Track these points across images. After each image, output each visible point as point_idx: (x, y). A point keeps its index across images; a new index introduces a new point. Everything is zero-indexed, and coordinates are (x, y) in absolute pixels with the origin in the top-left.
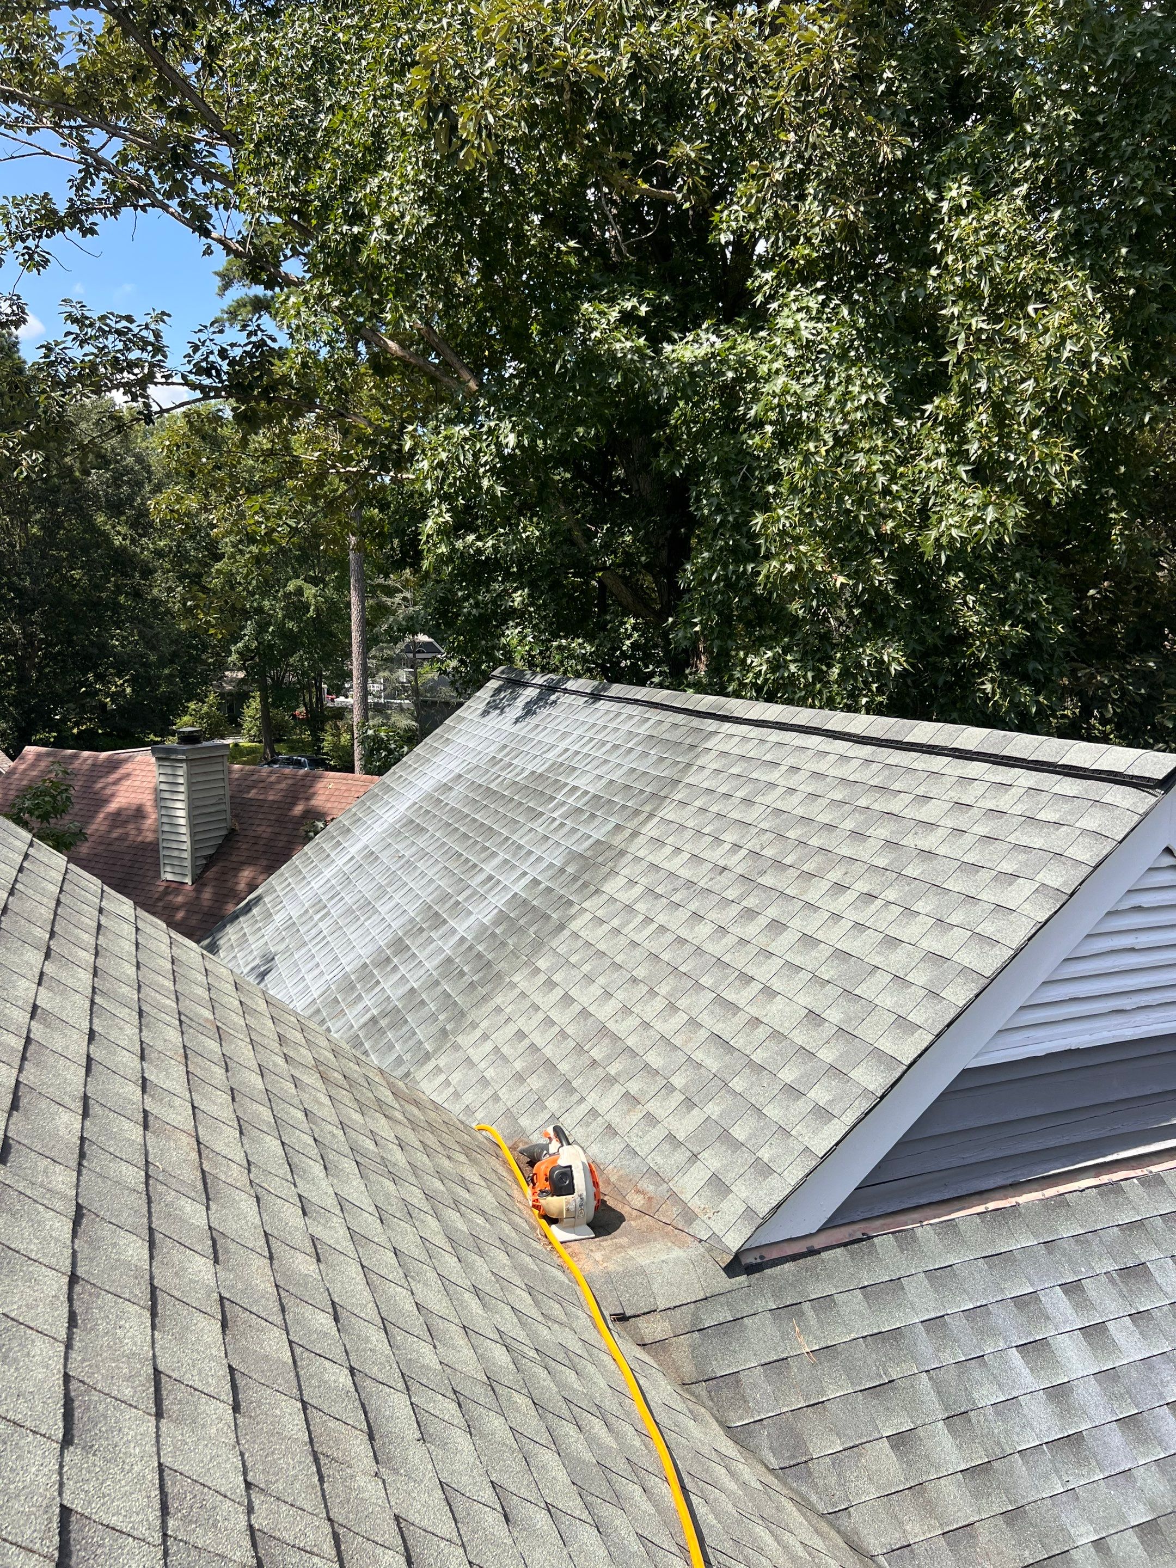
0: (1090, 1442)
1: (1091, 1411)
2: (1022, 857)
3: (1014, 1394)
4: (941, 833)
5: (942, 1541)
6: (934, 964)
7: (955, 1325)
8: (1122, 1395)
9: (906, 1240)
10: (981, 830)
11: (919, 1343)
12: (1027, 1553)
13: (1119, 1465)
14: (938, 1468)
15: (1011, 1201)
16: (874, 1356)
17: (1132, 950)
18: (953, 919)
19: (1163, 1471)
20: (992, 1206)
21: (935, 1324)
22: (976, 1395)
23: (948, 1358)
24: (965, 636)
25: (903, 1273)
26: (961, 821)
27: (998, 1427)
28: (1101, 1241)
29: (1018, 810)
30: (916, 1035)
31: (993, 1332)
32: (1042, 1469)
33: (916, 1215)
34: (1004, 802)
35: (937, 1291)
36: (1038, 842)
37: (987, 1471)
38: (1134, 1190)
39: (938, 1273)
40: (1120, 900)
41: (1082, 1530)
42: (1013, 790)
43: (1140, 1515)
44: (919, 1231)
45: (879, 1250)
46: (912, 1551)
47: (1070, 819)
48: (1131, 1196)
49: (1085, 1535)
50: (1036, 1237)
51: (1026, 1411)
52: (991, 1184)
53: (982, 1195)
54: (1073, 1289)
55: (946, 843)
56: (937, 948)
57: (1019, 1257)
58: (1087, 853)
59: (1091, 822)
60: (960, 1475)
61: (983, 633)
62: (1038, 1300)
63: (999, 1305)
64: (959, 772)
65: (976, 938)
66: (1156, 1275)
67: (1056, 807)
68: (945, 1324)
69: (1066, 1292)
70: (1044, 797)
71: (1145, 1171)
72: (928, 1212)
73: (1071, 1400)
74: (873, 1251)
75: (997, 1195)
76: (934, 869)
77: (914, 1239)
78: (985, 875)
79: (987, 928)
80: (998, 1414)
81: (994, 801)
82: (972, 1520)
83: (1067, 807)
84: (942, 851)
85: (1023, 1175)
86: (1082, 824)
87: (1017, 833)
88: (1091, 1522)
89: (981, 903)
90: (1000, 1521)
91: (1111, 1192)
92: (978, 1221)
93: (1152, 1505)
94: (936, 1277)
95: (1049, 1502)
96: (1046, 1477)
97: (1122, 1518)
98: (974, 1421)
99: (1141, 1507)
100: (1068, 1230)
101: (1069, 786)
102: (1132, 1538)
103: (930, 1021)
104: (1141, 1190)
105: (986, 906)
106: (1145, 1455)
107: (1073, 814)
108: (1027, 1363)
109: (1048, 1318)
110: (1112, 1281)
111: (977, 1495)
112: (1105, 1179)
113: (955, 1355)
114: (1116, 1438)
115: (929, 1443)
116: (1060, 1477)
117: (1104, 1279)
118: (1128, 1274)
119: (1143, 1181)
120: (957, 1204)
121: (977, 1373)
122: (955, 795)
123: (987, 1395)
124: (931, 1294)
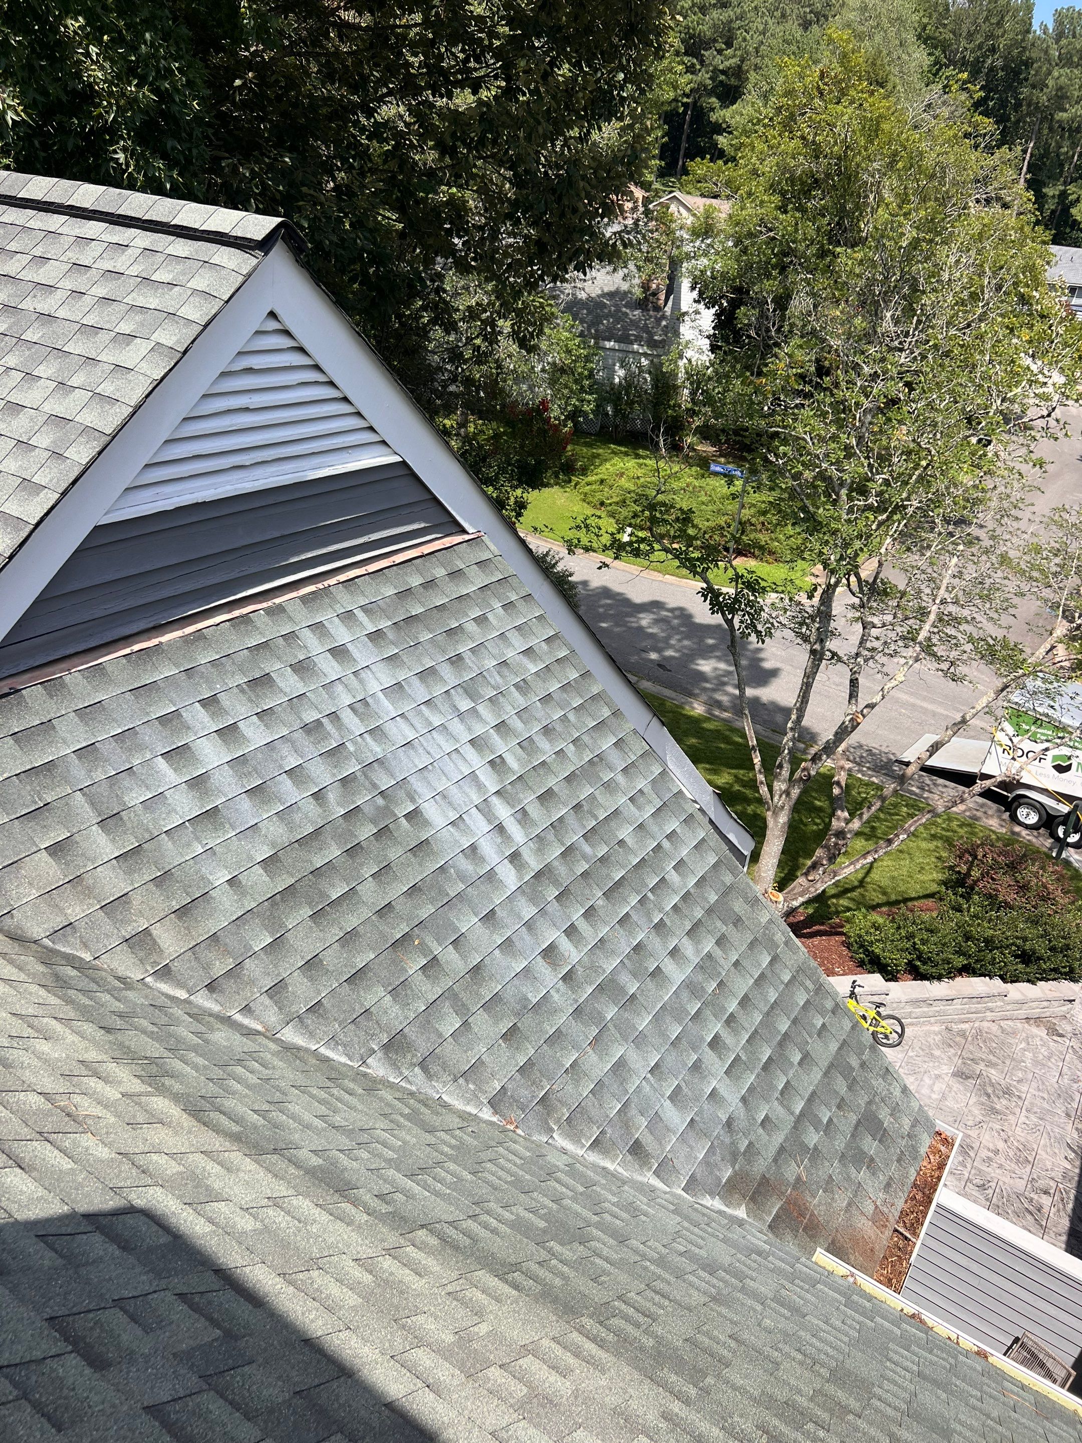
0: (224, 812)
1: (226, 789)
2: (139, 318)
3: (160, 791)
4: (60, 295)
5: (101, 913)
6: (57, 426)
7: (104, 749)
8: (250, 773)
9: (54, 688)
10: (100, 291)
11: (71, 769)
12: (174, 903)
13: (247, 823)
14: (93, 860)
15: (155, 641)
16: (28, 788)
17: (247, 409)
18: (74, 382)
19: (282, 819)
20: (136, 647)
21: (87, 752)
22: (126, 799)
23: (99, 775)
24: (89, 95)
25: (53, 716)
26: (79, 282)
27: (146, 818)
28: (233, 663)
29: (134, 270)
30: (42, 495)
31: (141, 748)
32: (185, 839)
33: (63, 665)
34: (121, 263)
35: (87, 724)
36: (153, 303)
37: (138, 852)
38: (261, 619)
39: (87, 710)
40: (232, 361)
41: (220, 874)
42: (130, 251)
43: (265, 852)
44: (67, 679)
45: (28, 700)
46: (74, 928)
47: (182, 279)
48: (258, 624)
49: (221, 877)
50: (177, 666)
51: (170, 801)
52: (134, 628)
53: (127, 639)
54: (210, 703)
55: (65, 306)
56: (60, 410)
57: (162, 685)
58: (197, 313)
59: (200, 282)
60: (114, 861)
61: (111, 94)
62: (181, 715)
63: (145, 725)
64: (77, 232)
65: (97, 398)
66: (278, 681)
67: (170, 268)
68: (97, 749)
69: (204, 706)
70: (159, 258)
71: (270, 603)
72: (76, 660)
73: (208, 785)
74: (21, 701)
75: (142, 637)
76: (54, 332)
77: (63, 685)
78: (104, 337)
79: (107, 388)
80: (146, 808)
81: (112, 262)
82: (126, 891)
83: (179, 268)
84: (61, 314)
85: (164, 618)
86: (192, 284)
87: (134, 294)
88: (226, 867)
89: (101, 364)
90: (151, 886)
91: (241, 623)
92: (124, 661)
93: (273, 844)
94: (86, 714)
95: (192, 862)
96: (189, 845)
97: (250, 858)
98: (125, 818)
99: (265, 848)
100: (204, 657)
101: (181, 247)
102: (258, 870)
103: (55, 480)
104: (266, 619)
105: (106, 367)
106: (267, 811)
107: (184, 274)
108: (171, 766)
109: (189, 728)
110: (243, 691)
111: (129, 872)
112: (236, 613)
113: (106, 772)
114: (245, 804)
115: (84, 845)
116: (200, 842)
117: (235, 690)
118: (256, 684)
119: (269, 611)
120: (104, 651)
121: (126, 781)
122: (72, 256)
123: (136, 797)
124: (82, 728)
